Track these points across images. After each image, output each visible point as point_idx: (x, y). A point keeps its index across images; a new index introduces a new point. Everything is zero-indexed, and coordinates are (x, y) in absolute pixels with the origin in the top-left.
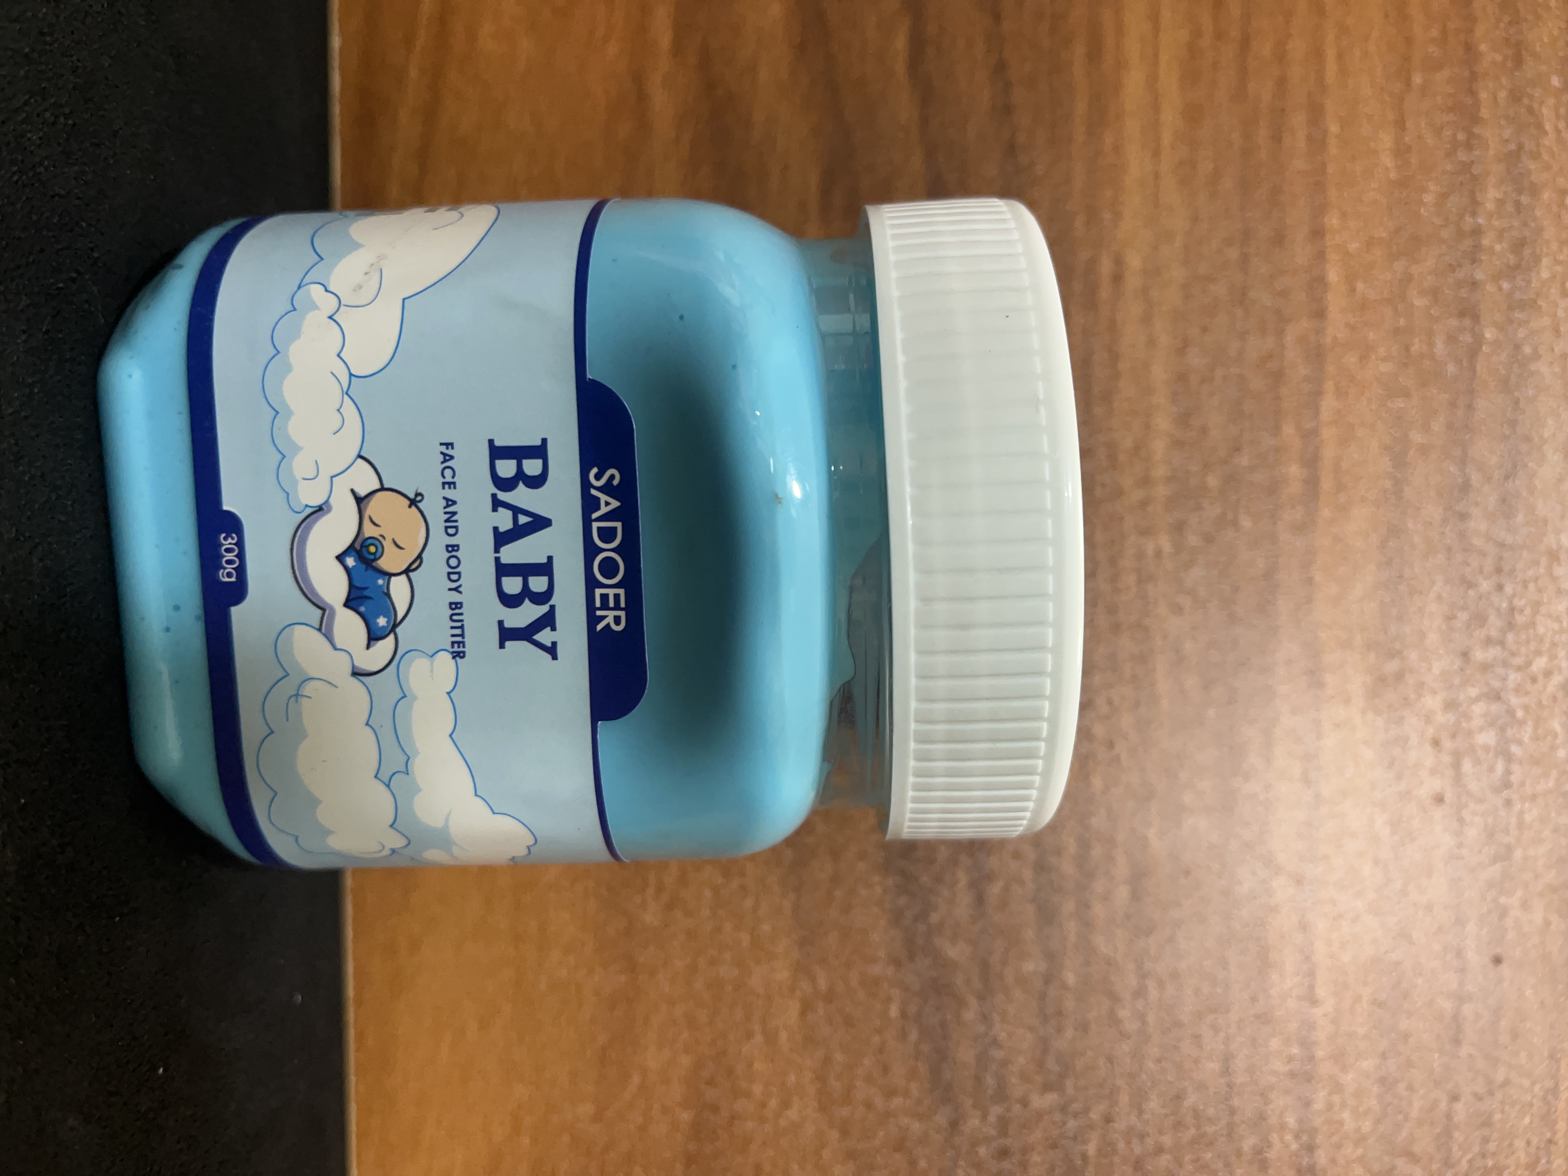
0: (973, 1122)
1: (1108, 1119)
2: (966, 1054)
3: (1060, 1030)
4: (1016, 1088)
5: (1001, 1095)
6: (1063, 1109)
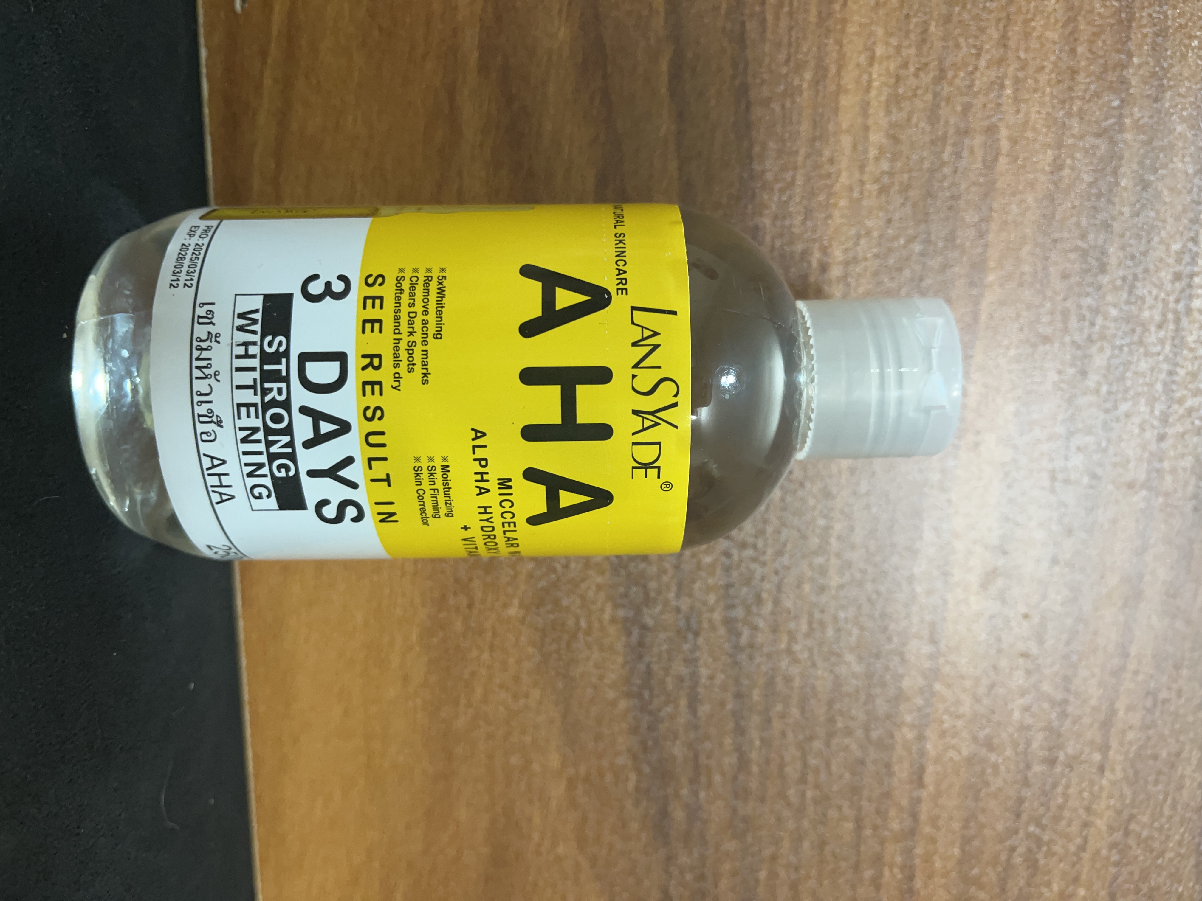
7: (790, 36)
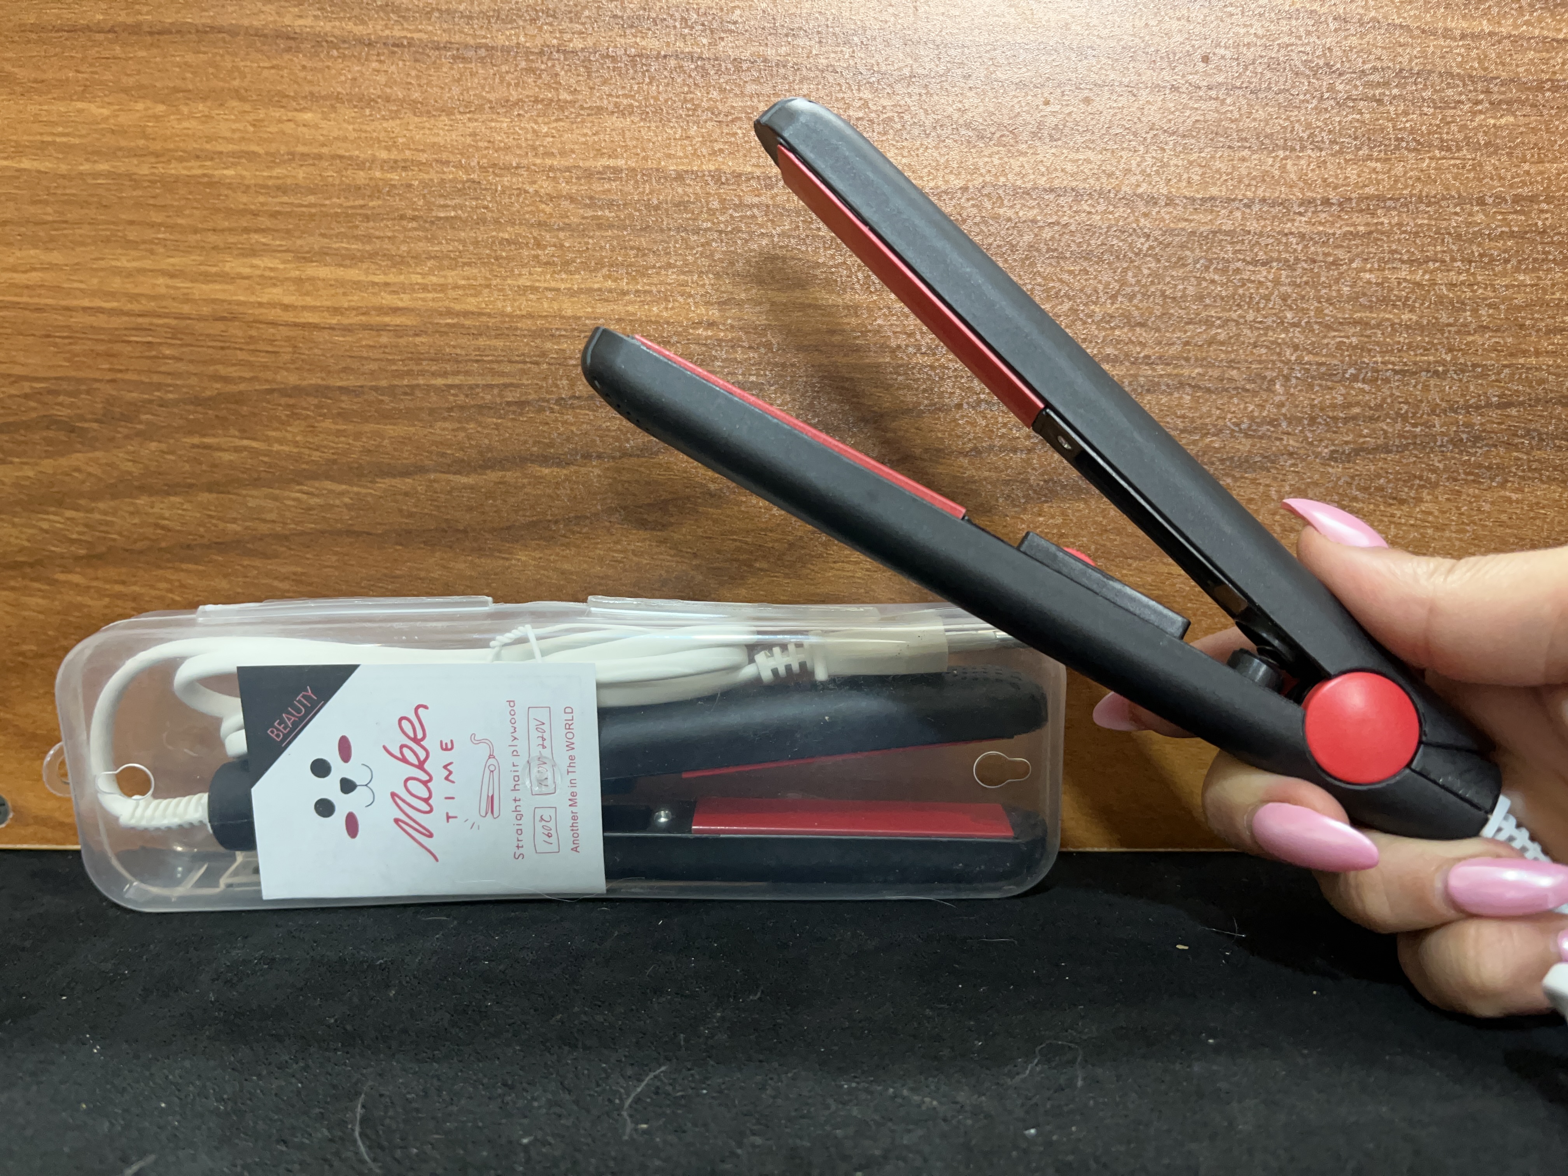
0: (1292, 443)
1: (1296, 348)
2: (1244, 445)
3: (1231, 380)
4: (1270, 410)
5: (1273, 422)
6: (1287, 378)
7: (517, 362)
